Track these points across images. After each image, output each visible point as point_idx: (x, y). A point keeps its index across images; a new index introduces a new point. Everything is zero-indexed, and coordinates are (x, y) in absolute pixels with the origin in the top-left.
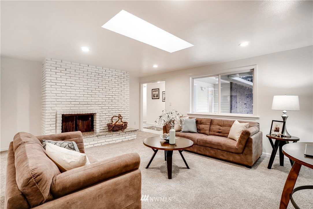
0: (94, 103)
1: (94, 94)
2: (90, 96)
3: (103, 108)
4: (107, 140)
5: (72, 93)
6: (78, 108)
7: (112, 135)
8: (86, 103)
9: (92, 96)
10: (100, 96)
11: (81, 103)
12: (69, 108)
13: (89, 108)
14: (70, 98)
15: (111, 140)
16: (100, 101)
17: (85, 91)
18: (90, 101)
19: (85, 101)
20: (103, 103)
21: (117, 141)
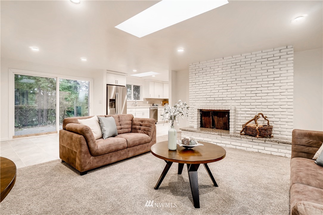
0: (230, 99)
1: (230, 88)
2: (226, 91)
3: (242, 104)
4: (233, 143)
5: (207, 89)
6: (213, 104)
7: (240, 139)
8: (221, 99)
9: (228, 91)
10: (237, 90)
11: (216, 99)
12: (205, 104)
13: (223, 104)
14: (206, 94)
15: (239, 144)
16: (237, 95)
17: (220, 86)
18: (225, 96)
19: (220, 96)
20: (242, 98)
21: (249, 149)
